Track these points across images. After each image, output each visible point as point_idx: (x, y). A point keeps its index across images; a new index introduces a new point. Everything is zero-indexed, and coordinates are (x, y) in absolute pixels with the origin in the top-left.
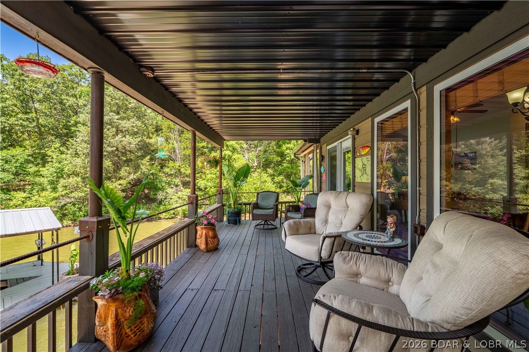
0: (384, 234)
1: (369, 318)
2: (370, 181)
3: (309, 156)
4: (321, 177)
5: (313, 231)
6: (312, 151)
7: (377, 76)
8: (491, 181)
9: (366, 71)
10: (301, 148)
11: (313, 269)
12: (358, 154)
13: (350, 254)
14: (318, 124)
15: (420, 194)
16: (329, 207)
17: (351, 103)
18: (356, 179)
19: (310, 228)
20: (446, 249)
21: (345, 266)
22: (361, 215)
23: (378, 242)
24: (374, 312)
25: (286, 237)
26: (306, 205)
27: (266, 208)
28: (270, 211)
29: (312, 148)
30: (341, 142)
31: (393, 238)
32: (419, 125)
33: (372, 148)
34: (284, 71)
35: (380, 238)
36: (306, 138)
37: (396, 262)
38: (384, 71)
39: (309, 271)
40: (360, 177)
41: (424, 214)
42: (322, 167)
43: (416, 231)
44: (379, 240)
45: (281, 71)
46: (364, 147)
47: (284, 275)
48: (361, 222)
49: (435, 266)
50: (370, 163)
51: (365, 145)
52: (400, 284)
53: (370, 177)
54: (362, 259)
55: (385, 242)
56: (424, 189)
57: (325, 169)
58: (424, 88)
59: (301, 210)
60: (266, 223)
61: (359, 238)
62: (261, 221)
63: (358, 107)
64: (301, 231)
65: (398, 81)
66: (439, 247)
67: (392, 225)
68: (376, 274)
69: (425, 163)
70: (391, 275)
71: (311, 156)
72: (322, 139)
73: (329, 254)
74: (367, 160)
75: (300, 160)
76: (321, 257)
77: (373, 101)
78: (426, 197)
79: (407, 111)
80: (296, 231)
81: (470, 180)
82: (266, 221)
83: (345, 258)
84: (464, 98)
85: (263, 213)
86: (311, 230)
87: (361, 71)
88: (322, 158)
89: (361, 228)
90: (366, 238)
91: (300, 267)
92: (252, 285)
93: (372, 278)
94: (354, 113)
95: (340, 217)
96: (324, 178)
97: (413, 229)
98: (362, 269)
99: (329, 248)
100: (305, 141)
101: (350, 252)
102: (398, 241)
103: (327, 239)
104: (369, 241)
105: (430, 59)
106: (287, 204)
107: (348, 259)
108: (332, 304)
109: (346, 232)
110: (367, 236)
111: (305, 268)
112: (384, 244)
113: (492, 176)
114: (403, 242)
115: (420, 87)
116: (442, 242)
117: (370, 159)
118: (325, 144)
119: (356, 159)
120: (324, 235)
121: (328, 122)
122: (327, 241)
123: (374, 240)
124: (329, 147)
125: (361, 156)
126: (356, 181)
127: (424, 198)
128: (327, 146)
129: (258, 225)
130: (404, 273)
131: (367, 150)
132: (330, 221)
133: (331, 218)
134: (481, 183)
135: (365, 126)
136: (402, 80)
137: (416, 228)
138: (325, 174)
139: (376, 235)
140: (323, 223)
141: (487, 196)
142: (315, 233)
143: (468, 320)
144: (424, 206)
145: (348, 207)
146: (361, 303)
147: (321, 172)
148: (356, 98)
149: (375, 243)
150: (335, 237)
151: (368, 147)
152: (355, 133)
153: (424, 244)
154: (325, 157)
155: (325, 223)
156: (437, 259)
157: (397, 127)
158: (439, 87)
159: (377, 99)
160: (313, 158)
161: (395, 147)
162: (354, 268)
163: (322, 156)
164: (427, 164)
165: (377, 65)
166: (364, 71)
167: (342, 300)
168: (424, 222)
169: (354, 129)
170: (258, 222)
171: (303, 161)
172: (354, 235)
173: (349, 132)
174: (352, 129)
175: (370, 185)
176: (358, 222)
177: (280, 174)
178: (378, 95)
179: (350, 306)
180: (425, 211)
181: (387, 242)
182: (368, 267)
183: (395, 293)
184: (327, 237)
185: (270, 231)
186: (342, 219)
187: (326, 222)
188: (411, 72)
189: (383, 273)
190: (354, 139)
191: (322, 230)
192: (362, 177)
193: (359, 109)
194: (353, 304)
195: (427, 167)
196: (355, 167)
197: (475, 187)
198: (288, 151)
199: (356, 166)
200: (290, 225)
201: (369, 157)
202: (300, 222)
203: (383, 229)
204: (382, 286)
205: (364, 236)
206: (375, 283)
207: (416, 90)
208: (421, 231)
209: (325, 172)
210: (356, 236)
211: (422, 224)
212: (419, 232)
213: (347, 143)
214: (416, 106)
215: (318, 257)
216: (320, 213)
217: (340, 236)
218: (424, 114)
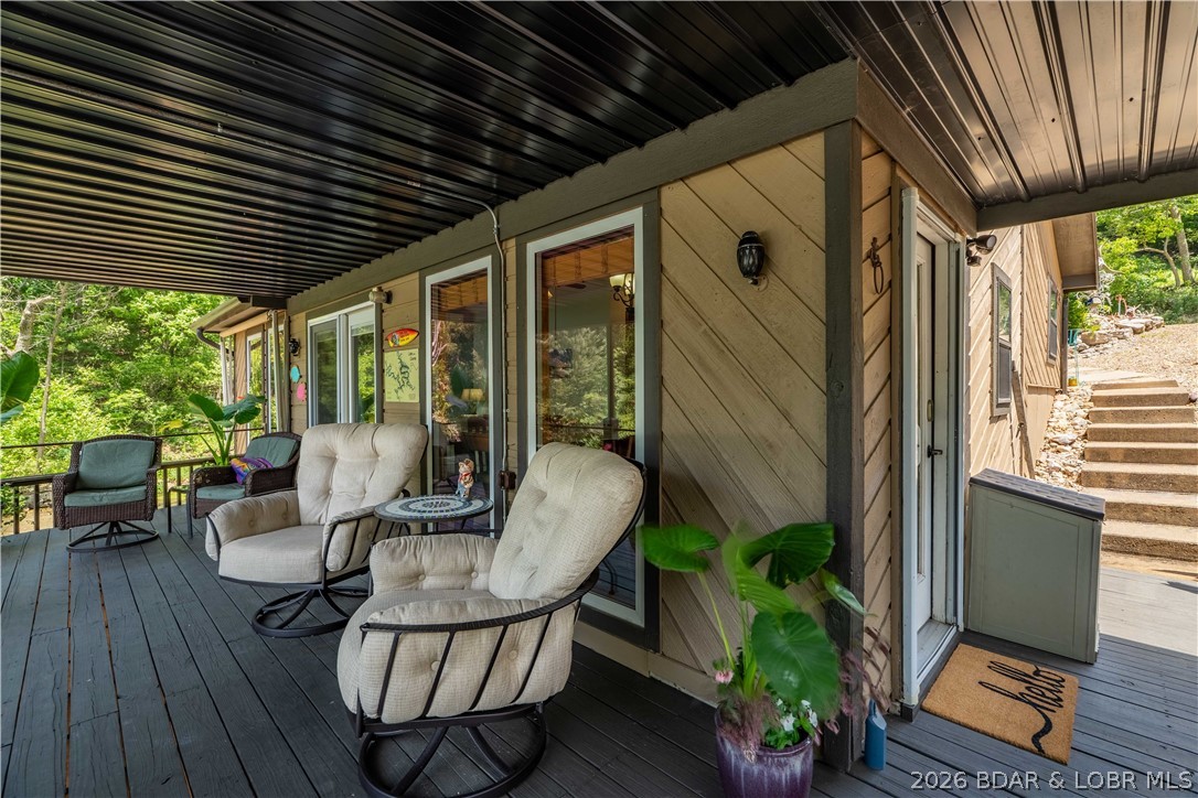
0: (453, 497)
1: (463, 619)
2: (417, 400)
3: (249, 338)
4: (290, 391)
5: (293, 519)
6: (263, 328)
7: (428, 198)
8: (587, 396)
9: (419, 186)
10: (225, 316)
11: (298, 606)
12: (392, 344)
13: (402, 541)
14: (279, 264)
15: (507, 420)
16: (331, 460)
17: (373, 235)
18: (387, 395)
19: (286, 515)
20: (550, 497)
21: (394, 565)
22: (407, 469)
23: (447, 511)
24: (469, 608)
25: (219, 546)
26: (253, 463)
27: (112, 485)
28: (137, 493)
29: (263, 319)
30: (346, 315)
31: (469, 501)
32: (505, 303)
33: (421, 334)
34: (226, 132)
35: (448, 504)
36: (245, 292)
37: (480, 537)
38: (439, 191)
39: (286, 615)
40: (397, 392)
41: (513, 453)
42: (294, 369)
43: (502, 484)
44: (447, 508)
45: (219, 130)
46: (404, 331)
47: (220, 641)
48: (405, 484)
49: (539, 523)
50: (416, 363)
51: (406, 327)
52: (488, 570)
53: (417, 392)
54: (425, 545)
55: (457, 509)
56: (512, 412)
57: (304, 373)
58: (512, 243)
59: (240, 479)
60: (115, 530)
61: (410, 510)
62: (95, 526)
63: (390, 247)
64: (262, 523)
65: (471, 217)
66: (542, 496)
67: (468, 477)
68: (451, 564)
69: (515, 368)
70: (474, 560)
71: (257, 337)
72: (293, 301)
73: (345, 557)
74: (410, 357)
75: (218, 347)
76: (326, 570)
77: (423, 240)
78: (516, 424)
79: (486, 275)
80: (246, 527)
81: (561, 394)
82: (114, 524)
83: (394, 551)
84: (563, 271)
85: (105, 502)
86: (289, 518)
87: (409, 183)
88: (294, 346)
89: (407, 494)
90: (424, 509)
91: (261, 612)
92: (118, 698)
93: (444, 574)
94: (380, 256)
95: (361, 479)
96: (299, 394)
97: (498, 479)
98: (426, 561)
99: (344, 546)
100: (243, 299)
101: (402, 539)
102: (477, 505)
103: (339, 527)
104: (430, 512)
105: (521, 198)
106: (195, 468)
107: (398, 550)
108: (400, 621)
109: (383, 505)
110: (424, 505)
111: (275, 611)
112: (458, 512)
113: (588, 388)
114: (485, 503)
115: (506, 240)
116: (544, 489)
117: (417, 356)
118: (303, 314)
119: (386, 355)
120: (327, 522)
121: (308, 264)
122: (342, 531)
123: (438, 509)
124: (312, 322)
125: (398, 348)
126: (387, 400)
127: (513, 427)
128: (309, 317)
129: (83, 540)
130: (495, 550)
131: (412, 336)
132: (335, 489)
133: (339, 482)
134: (574, 400)
135: (405, 287)
136: (477, 217)
137: (502, 477)
138: (302, 386)
139: (440, 501)
140: (318, 498)
141: (582, 421)
142: (300, 524)
143: (580, 576)
144: (513, 440)
145: (377, 455)
146: (447, 603)
147: (290, 381)
148: (385, 227)
149: (442, 514)
150: (358, 519)
151: (413, 331)
152: (384, 298)
153: (521, 498)
154: (303, 344)
155: (322, 498)
156: (541, 514)
157: (469, 300)
158: (534, 247)
159: (431, 239)
160: (263, 343)
161: (452, 331)
162: (413, 564)
163: (294, 341)
164: (518, 370)
165: (429, 178)
166: (414, 184)
167: (417, 609)
168: (514, 467)
169: (380, 289)
170: (79, 532)
171: (227, 351)
172: (401, 507)
173: (371, 296)
174: (375, 289)
175: (418, 408)
176: (401, 482)
177: (126, 385)
178: (435, 232)
179: (431, 613)
180: (516, 447)
181: (461, 508)
182: (437, 555)
183: (482, 588)
184: (340, 522)
185: (137, 549)
186: (364, 482)
187: (326, 493)
188: (493, 209)
189: (462, 560)
190: (380, 311)
191: (316, 514)
192: (400, 391)
193: (392, 251)
194: (436, 608)
195: (518, 375)
196: (383, 371)
197: (567, 406)
198: (156, 316)
199: (385, 368)
200: (229, 515)
201: (416, 351)
202: (258, 504)
203: (450, 487)
204: (461, 581)
205: (419, 506)
206: (449, 582)
207: (501, 242)
208: (510, 482)
209: (304, 379)
210: (406, 507)
211: (510, 469)
212: (507, 484)
213: (362, 317)
214: (500, 267)
215: (317, 571)
216: (308, 475)
217: (371, 515)
218: (512, 284)
